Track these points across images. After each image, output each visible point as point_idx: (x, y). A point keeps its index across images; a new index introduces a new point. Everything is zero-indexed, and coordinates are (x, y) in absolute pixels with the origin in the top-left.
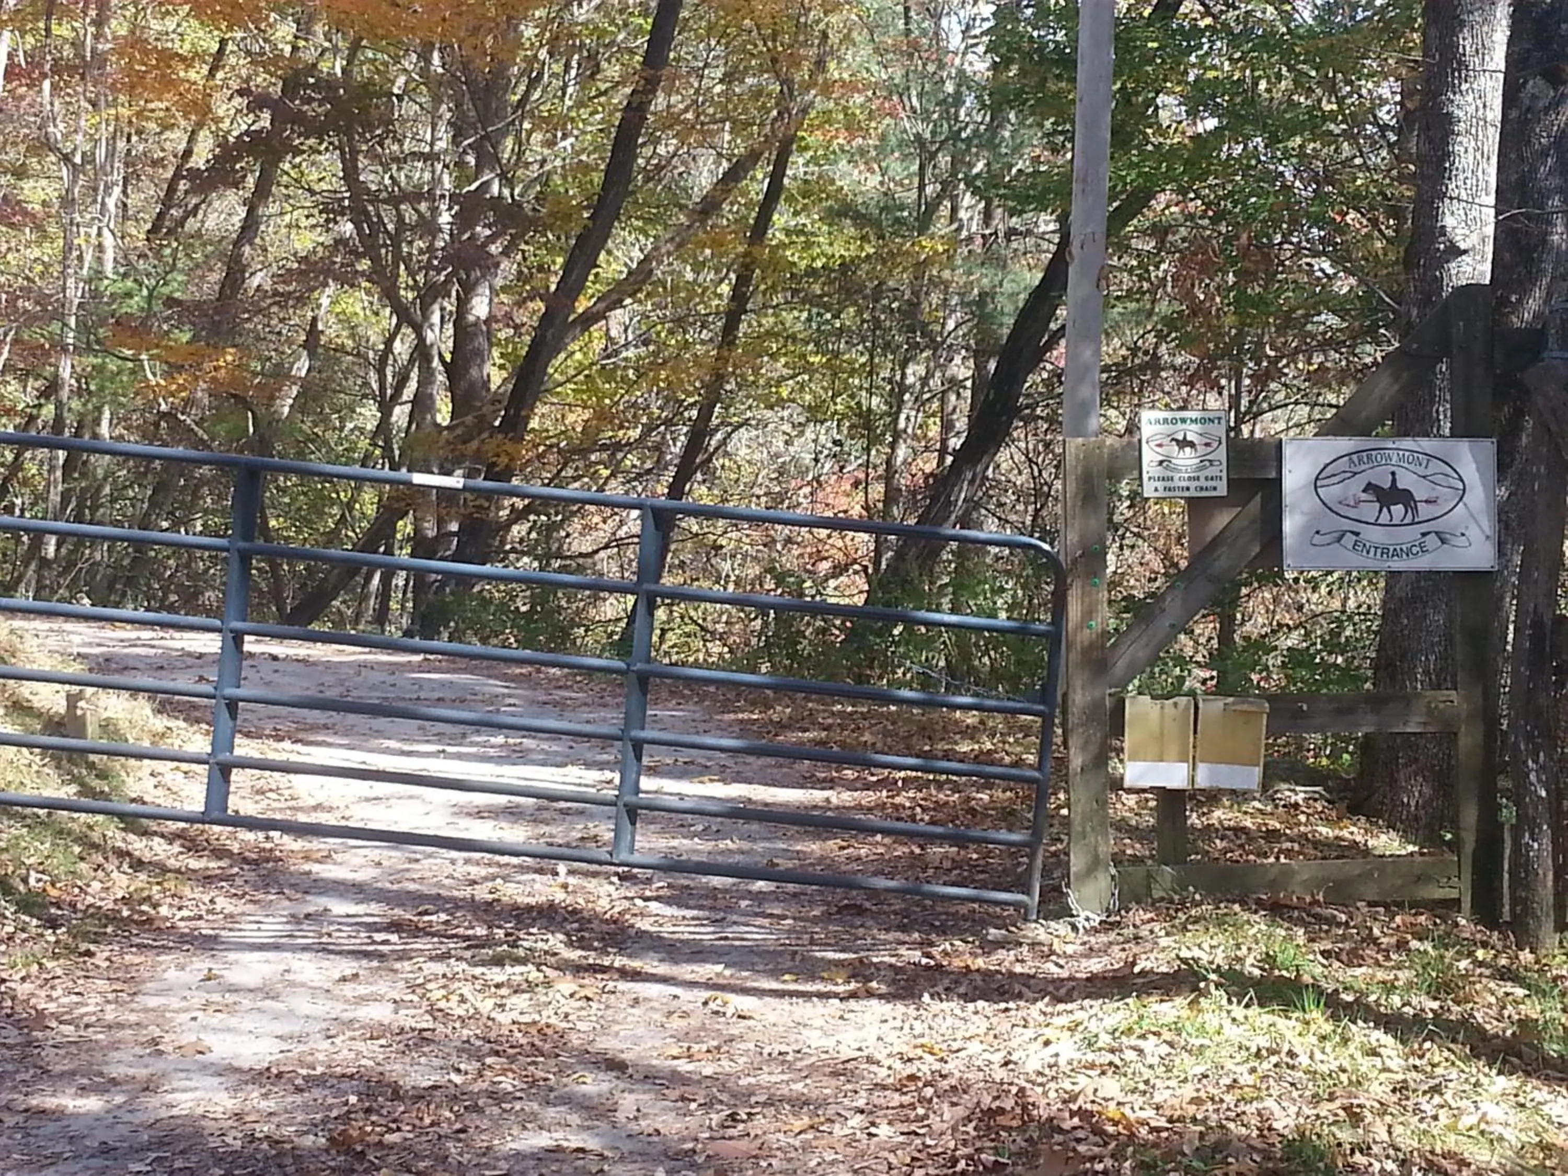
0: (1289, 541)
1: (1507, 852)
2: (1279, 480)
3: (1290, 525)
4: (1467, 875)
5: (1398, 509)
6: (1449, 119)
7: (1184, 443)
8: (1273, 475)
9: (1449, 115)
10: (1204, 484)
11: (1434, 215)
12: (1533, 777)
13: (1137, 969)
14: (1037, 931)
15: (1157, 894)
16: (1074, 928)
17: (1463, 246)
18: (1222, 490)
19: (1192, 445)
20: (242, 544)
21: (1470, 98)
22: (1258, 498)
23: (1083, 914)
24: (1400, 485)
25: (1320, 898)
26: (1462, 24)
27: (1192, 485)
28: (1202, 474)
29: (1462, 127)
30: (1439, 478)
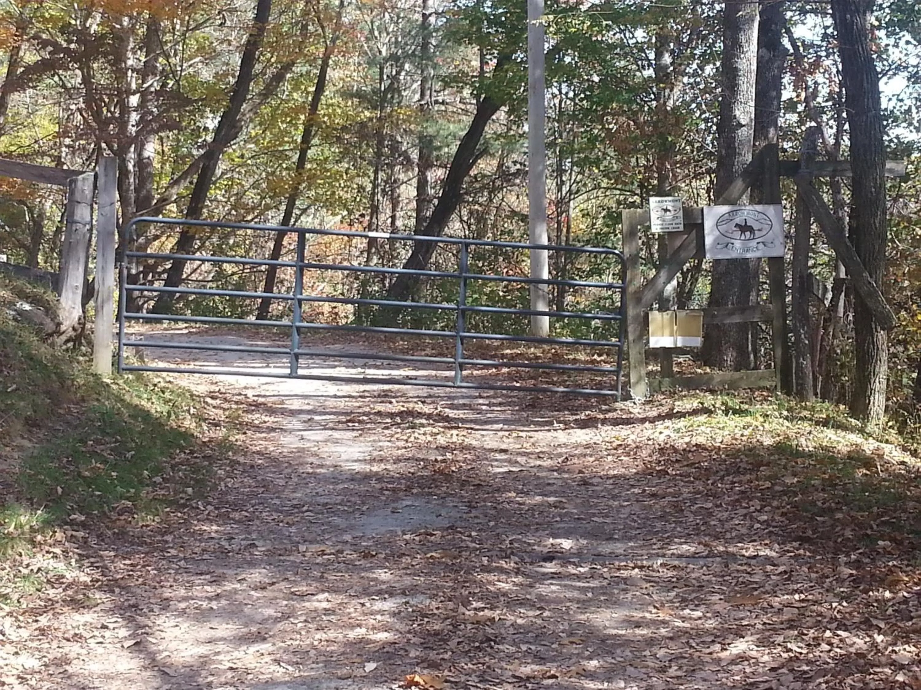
0: (707, 247)
1: (794, 366)
2: (703, 224)
3: (709, 241)
4: (779, 376)
5: (748, 233)
6: (736, 70)
7: (666, 210)
8: (700, 221)
9: (736, 68)
10: (674, 226)
11: (731, 110)
12: (803, 336)
13: (675, 411)
14: (619, 405)
15: (663, 390)
16: (635, 403)
17: (743, 123)
18: (681, 229)
19: (669, 211)
20: (300, 264)
21: (744, 61)
22: (694, 231)
23: (637, 398)
24: (748, 224)
25: (726, 387)
26: (740, 29)
27: (670, 227)
28: (674, 222)
29: (741, 73)
30: (762, 221)
